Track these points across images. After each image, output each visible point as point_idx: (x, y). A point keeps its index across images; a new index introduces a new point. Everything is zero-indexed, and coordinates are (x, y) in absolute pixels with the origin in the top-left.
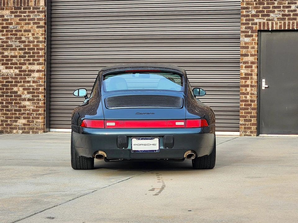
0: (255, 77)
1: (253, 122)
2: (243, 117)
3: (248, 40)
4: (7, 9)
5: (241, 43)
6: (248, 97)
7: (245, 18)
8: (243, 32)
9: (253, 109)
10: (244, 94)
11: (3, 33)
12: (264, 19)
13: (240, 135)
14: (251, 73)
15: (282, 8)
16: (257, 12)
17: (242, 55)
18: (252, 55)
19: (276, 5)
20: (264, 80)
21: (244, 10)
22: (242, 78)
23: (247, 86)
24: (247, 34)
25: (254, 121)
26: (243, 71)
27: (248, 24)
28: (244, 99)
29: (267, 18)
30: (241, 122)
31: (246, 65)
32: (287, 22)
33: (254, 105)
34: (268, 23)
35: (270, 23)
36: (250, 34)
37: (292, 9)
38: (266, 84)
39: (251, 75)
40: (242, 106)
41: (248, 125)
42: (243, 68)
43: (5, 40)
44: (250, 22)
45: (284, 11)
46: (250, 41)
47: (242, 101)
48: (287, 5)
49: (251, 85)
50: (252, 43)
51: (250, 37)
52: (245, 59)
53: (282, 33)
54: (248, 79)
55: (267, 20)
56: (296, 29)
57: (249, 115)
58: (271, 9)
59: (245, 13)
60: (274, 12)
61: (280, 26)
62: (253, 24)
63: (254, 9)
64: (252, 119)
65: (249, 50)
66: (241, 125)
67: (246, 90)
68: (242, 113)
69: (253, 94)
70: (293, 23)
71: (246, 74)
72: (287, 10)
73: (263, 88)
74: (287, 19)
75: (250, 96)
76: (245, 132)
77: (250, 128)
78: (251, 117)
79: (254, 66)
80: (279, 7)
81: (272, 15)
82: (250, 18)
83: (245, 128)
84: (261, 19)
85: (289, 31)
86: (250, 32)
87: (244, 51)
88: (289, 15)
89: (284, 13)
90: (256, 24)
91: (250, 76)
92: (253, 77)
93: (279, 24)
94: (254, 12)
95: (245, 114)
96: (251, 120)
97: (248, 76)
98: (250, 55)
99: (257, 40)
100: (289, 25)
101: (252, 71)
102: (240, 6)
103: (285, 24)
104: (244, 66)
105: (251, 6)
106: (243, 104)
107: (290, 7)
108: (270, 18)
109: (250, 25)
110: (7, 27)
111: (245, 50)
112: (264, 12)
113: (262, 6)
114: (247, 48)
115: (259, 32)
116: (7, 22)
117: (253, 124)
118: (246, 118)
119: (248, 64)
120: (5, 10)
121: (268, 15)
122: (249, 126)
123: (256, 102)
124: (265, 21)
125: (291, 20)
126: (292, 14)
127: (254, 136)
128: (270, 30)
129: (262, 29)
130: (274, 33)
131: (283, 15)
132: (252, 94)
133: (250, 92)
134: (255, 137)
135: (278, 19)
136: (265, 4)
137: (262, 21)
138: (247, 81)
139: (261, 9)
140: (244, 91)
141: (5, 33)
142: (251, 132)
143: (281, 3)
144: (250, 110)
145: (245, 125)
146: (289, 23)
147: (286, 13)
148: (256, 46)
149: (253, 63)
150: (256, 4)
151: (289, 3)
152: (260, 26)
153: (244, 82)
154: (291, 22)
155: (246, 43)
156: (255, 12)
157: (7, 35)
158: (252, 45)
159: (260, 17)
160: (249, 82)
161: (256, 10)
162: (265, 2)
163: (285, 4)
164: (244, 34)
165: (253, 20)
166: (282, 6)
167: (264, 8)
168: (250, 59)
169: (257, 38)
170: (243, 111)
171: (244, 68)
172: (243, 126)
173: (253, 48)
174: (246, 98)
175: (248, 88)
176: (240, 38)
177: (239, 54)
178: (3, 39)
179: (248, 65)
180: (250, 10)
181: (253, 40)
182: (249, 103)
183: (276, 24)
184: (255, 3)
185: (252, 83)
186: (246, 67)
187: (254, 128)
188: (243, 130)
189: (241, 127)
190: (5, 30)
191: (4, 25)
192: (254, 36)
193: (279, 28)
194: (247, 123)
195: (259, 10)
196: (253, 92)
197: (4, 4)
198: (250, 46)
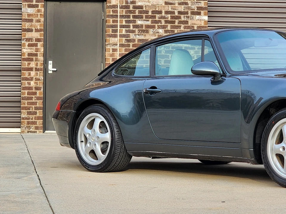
0: (41, 58)
1: (38, 115)
2: (25, 108)
3: (32, 11)
5: (23, 15)
6: (32, 83)
9: (38, 98)
10: (26, 79)
13: (23, 132)
14: (35, 53)
17: (25, 30)
18: (37, 30)
20: (50, 62)
22: (25, 60)
23: (31, 69)
24: (31, 3)
25: (39, 113)
26: (26, 50)
28: (27, 85)
30: (23, 116)
31: (29, 43)
33: (39, 93)
36: (34, 3)
38: (53, 68)
39: (36, 55)
40: (25, 94)
41: (32, 119)
42: (25, 46)
46: (34, 13)
47: (25, 88)
49: (36, 69)
50: (38, 15)
51: (34, 7)
52: (28, 35)
53: (73, 4)
54: (32, 60)
57: (33, 106)
64: (38, 111)
65: (33, 23)
66: (23, 119)
67: (30, 74)
68: (25, 104)
69: (39, 80)
71: (29, 54)
73: (50, 72)
75: (35, 82)
76: (29, 127)
77: (34, 123)
78: (36, 108)
79: (40, 44)
83: (28, 123)
85: (82, 1)
86: (34, 1)
87: (27, 25)
91: (34, 57)
92: (39, 57)
95: (28, 104)
96: (35, 113)
97: (31, 57)
98: (34, 31)
99: (43, 12)
101: (37, 50)
104: (27, 43)
106: (25, 92)
111: (28, 23)
114: (31, 21)
115: (45, 1)
117: (39, 118)
118: (30, 110)
119: (32, 41)
122: (34, 120)
123: (42, 90)
127: (39, 133)
130: (63, 4)
132: (37, 79)
133: (34, 77)
134: (42, 134)
138: (30, 63)
140: (27, 76)
142: (37, 128)
144: (35, 100)
145: (29, 119)
148: (42, 19)
149: (38, 40)
153: (27, 64)
155: (29, 15)
158: (38, 17)
160: (33, 65)
164: (27, 3)
168: (35, 35)
169: (43, 9)
170: (26, 101)
171: (27, 47)
172: (26, 121)
173: (39, 21)
174: (30, 85)
175: (32, 72)
176: (21, 9)
177: (21, 29)
179: (32, 43)
181: (39, 11)
182: (34, 91)
185: (37, 65)
186: (29, 45)
187: (40, 122)
188: (26, 125)
189: (23, 122)
192: (40, 6)
194: (31, 116)
196: (38, 77)
198: (34, 19)
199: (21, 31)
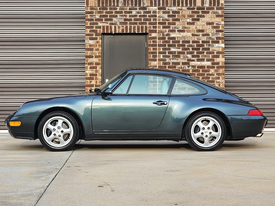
0: (100, 77)
3: (92, 43)
5: (86, 45)
7: (90, 22)
8: (87, 35)
12: (107, 23)
14: (95, 73)
15: (123, 13)
16: (101, 16)
17: (87, 57)
18: (96, 57)
19: (118, 10)
20: (107, 80)
21: (89, 15)
22: (87, 79)
23: (92, 86)
24: (92, 37)
26: (89, 72)
27: (93, 27)
29: (110, 22)
31: (91, 66)
32: (129, 26)
34: (111, 27)
35: (113, 26)
36: (94, 36)
37: (133, 15)
39: (96, 75)
42: (88, 69)
44: (94, 26)
45: (126, 16)
46: (94, 44)
48: (128, 10)
49: (96, 85)
50: (97, 45)
51: (94, 40)
52: (90, 60)
53: (123, 36)
54: (93, 79)
55: (110, 24)
56: (137, 33)
58: (114, 14)
59: (89, 18)
60: (116, 16)
61: (123, 30)
62: (97, 27)
63: (97, 13)
65: (93, 52)
70: (134, 27)
71: (91, 75)
72: (128, 15)
74: (128, 23)
79: (99, 67)
80: (121, 12)
81: (114, 19)
82: (94, 22)
84: (104, 23)
85: (130, 34)
86: (94, 35)
87: (89, 53)
88: (131, 20)
89: (125, 18)
90: (100, 27)
91: (94, 77)
92: (98, 77)
93: (121, 28)
94: (97, 17)
97: (92, 77)
98: (94, 57)
99: (101, 43)
100: (130, 29)
101: (96, 71)
102: (85, 10)
103: (126, 27)
104: (89, 67)
105: (94, 11)
107: (131, 12)
108: (113, 22)
109: (94, 29)
111: (90, 52)
112: (107, 16)
113: (105, 11)
114: (92, 49)
115: (102, 35)
119: (92, 65)
121: (111, 20)
124: (108, 25)
125: (133, 24)
126: (133, 18)
128: (113, 33)
129: (106, 32)
130: (116, 37)
131: (125, 20)
135: (120, 23)
136: (108, 9)
137: (105, 25)
138: (92, 81)
139: (104, 14)
143: (123, 9)
146: (131, 27)
147: (128, 17)
148: (100, 48)
149: (97, 64)
150: (100, 9)
151: (130, 9)
152: (104, 29)
153: (89, 82)
154: (133, 26)
155: (90, 45)
156: (99, 16)
158: (97, 47)
159: (104, 21)
160: (93, 82)
161: (99, 15)
162: (108, 8)
163: (127, 9)
164: (89, 37)
165: (97, 24)
166: (123, 11)
167: (107, 13)
168: (95, 60)
169: (101, 41)
171: (89, 69)
173: (97, 50)
176: (85, 41)
177: (85, 56)
179: (93, 66)
180: (94, 14)
181: (97, 42)
183: (119, 28)
184: (98, 8)
185: (97, 83)
186: (90, 68)
192: (98, 39)
193: (121, 32)
195: (103, 14)
198: (94, 49)
199: (85, 57)
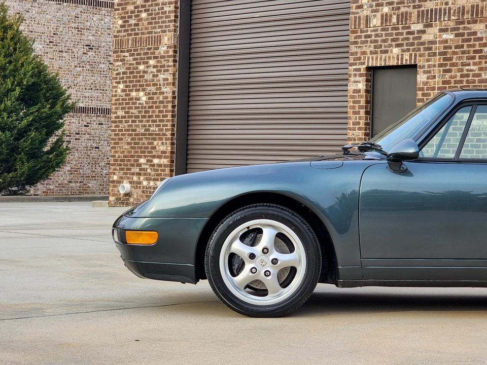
4: (481, 22)
11: (475, 61)
43: (477, 72)
110: (481, 51)
116: (481, 42)
120: (478, 23)
141: (477, 60)
157: (480, 63)
178: (474, 71)
190: (477, 55)
191: (477, 48)
197: (477, 15)
